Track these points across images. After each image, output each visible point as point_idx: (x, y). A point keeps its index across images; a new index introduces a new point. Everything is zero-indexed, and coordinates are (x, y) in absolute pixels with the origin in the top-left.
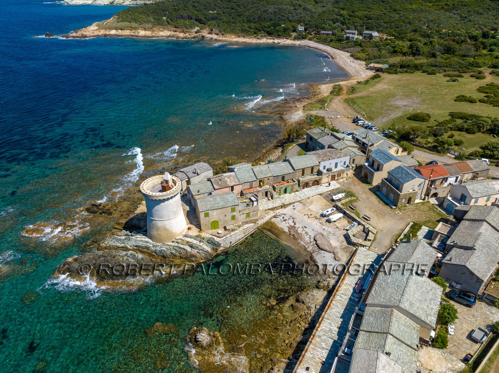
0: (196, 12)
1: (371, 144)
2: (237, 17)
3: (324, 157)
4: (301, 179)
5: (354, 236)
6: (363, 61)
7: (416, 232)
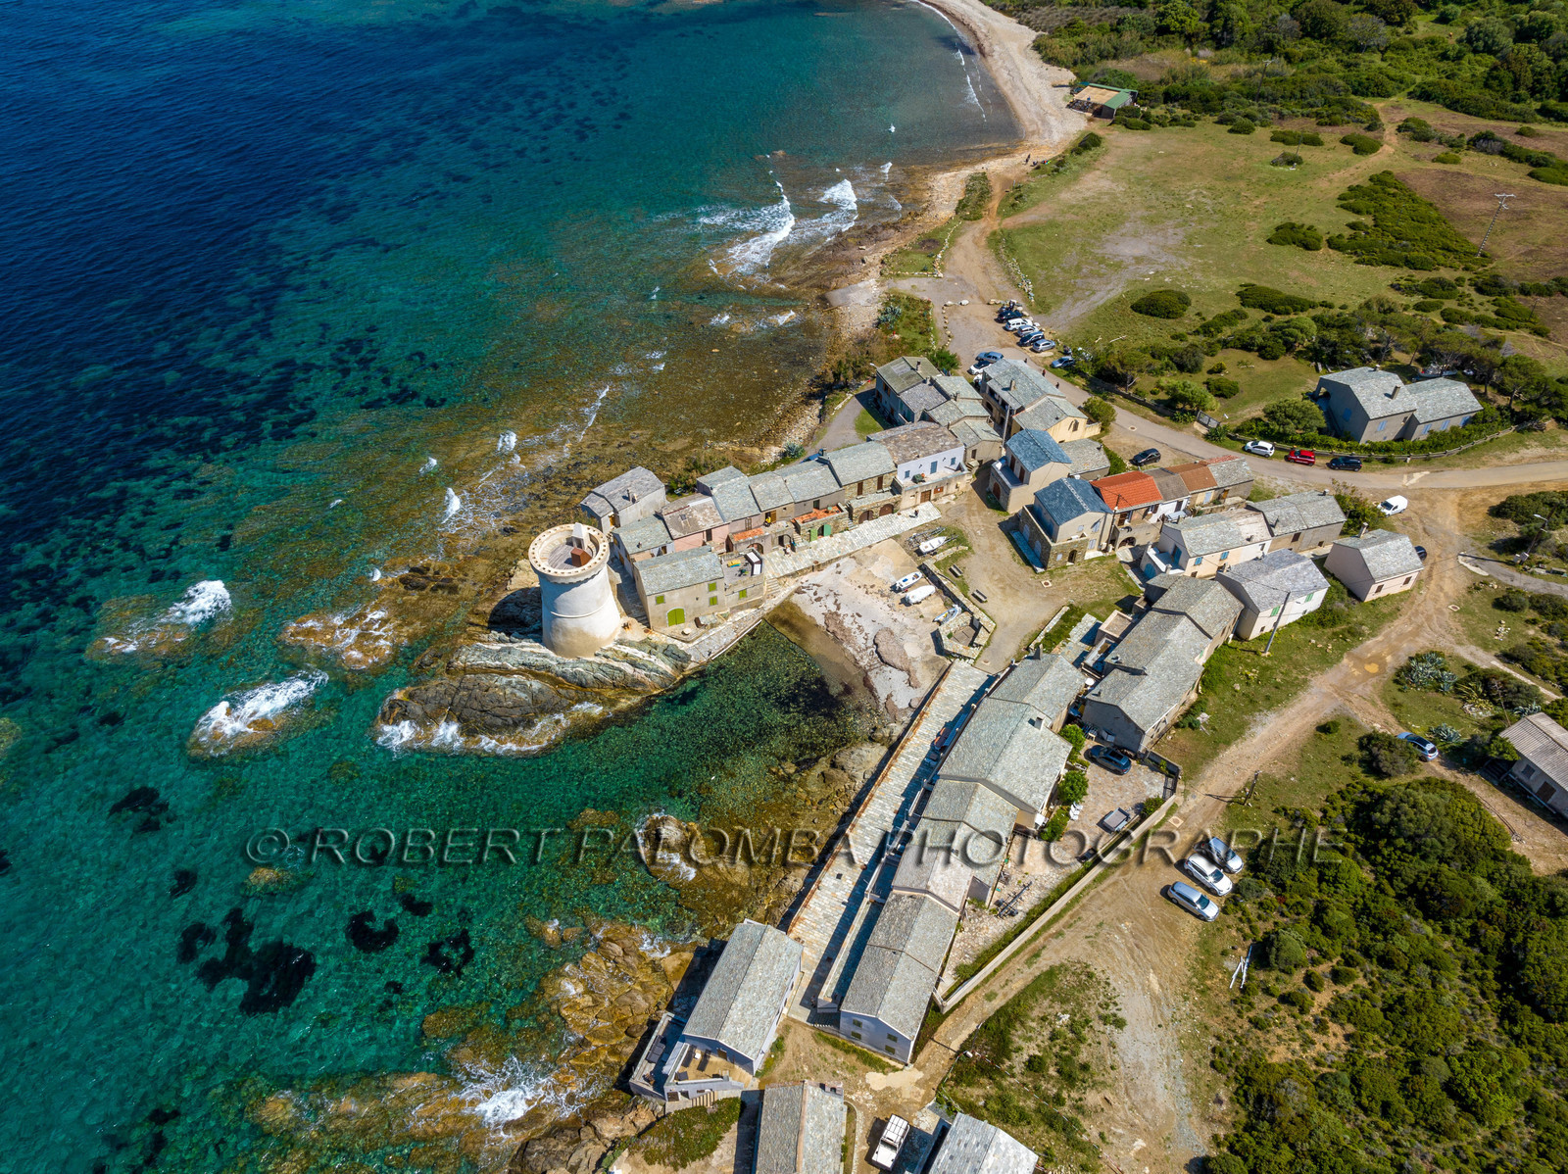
1: (1018, 406)
3: (906, 450)
4: (855, 504)
5: (950, 635)
6: (1068, 67)
7: (1070, 628)
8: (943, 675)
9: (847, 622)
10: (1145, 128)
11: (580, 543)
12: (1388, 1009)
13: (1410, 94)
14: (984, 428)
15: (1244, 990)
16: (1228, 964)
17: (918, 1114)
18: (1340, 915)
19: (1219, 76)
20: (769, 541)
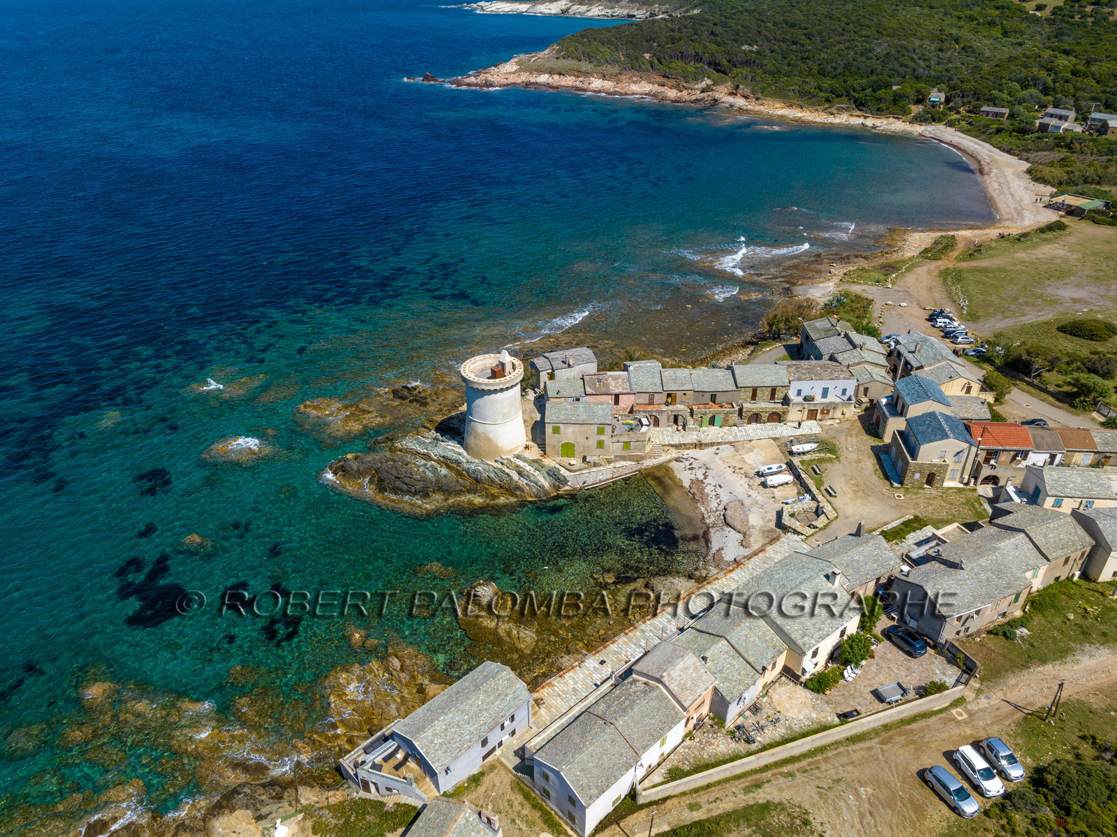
0: (713, 47)
1: (918, 365)
2: (799, 62)
3: (805, 374)
4: (747, 406)
5: (792, 515)
6: (1052, 185)
7: (909, 532)
8: (773, 541)
9: (708, 490)
10: (1111, 224)
11: (503, 365)
14: (881, 374)
20: (665, 416)
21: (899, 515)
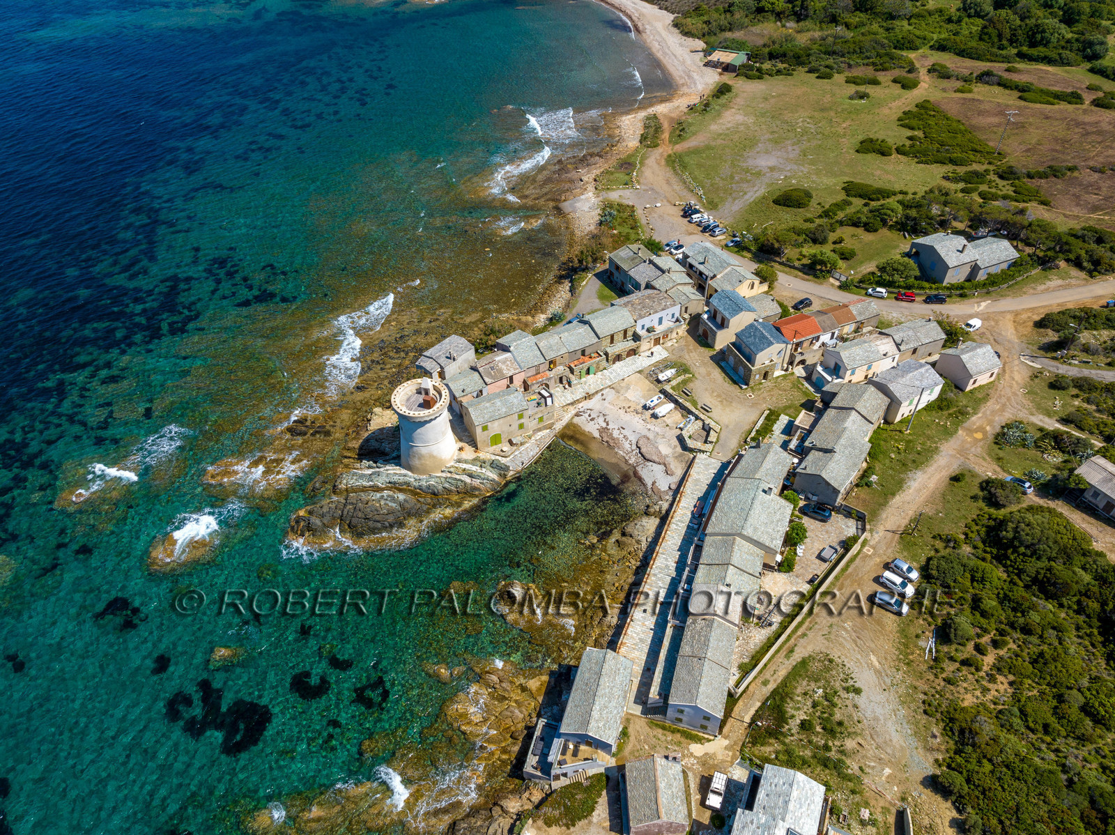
1: (711, 274)
3: (641, 310)
4: (609, 350)
5: (690, 437)
6: (699, 38)
7: (772, 425)
8: (690, 465)
9: (616, 434)
10: (760, 78)
11: (427, 392)
12: (1034, 662)
13: (931, 47)
14: (690, 291)
15: (936, 660)
16: (922, 643)
17: (730, 769)
18: (990, 603)
19: (802, 40)
20: (553, 381)
21: (758, 413)
